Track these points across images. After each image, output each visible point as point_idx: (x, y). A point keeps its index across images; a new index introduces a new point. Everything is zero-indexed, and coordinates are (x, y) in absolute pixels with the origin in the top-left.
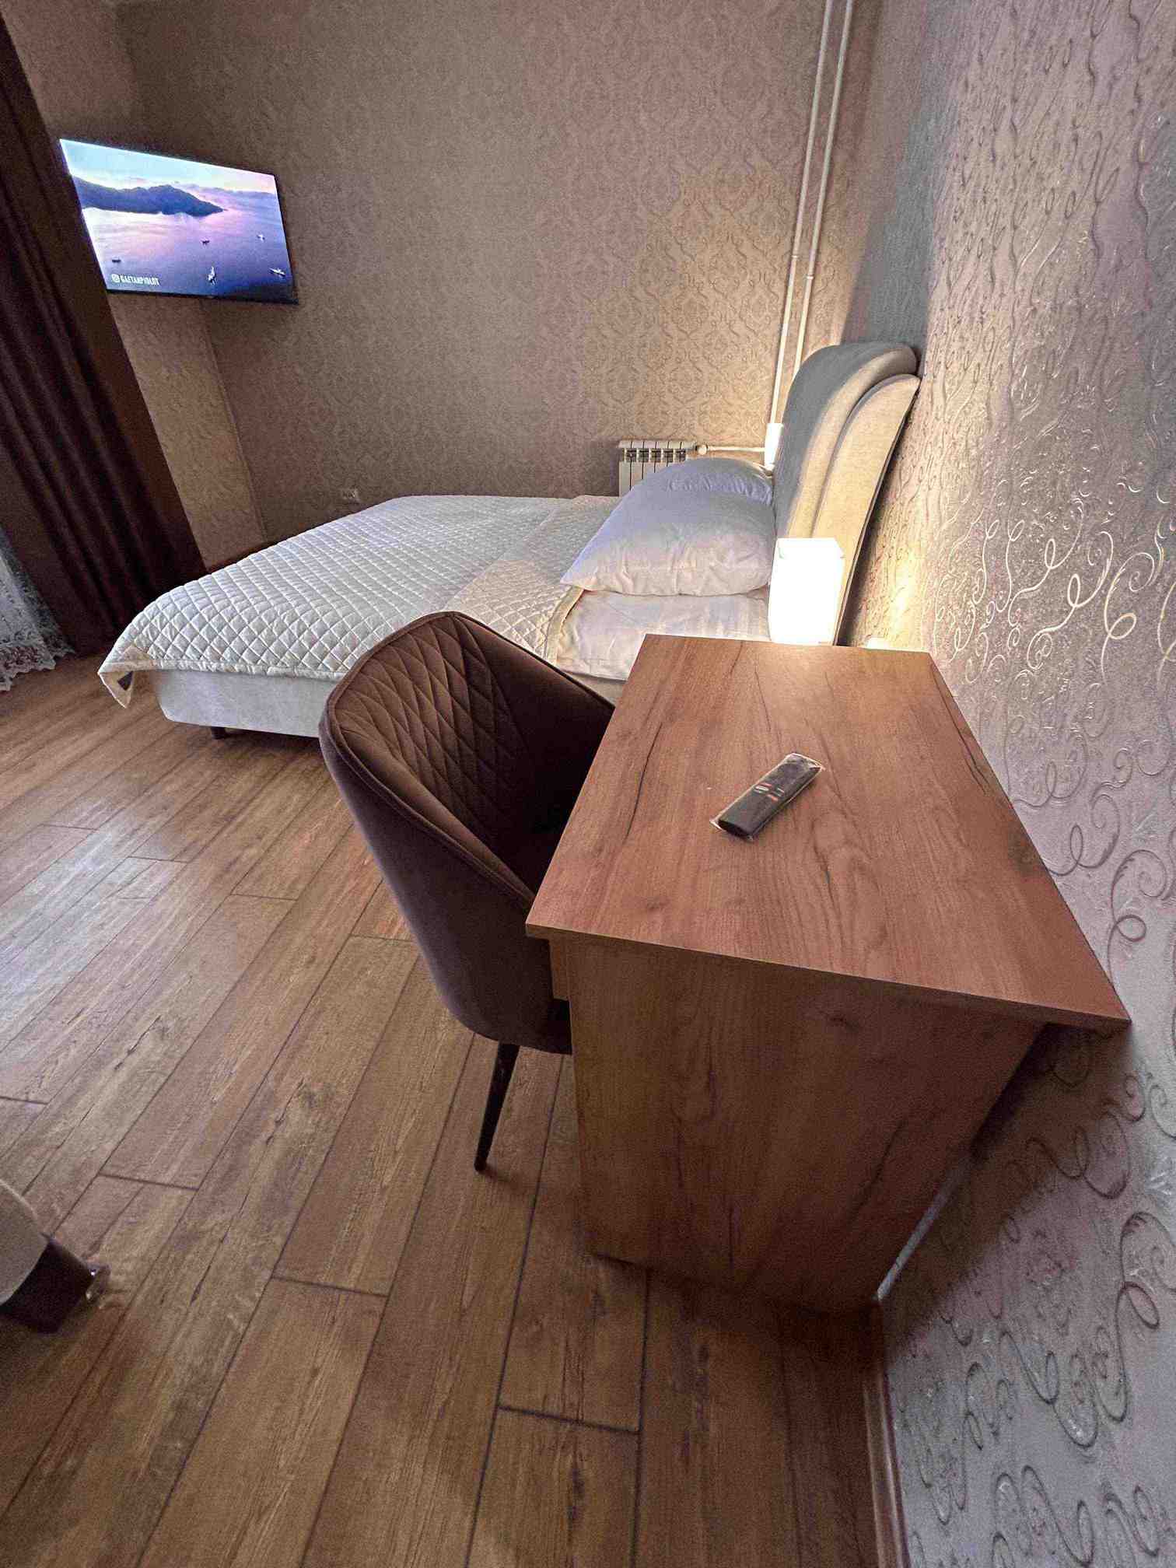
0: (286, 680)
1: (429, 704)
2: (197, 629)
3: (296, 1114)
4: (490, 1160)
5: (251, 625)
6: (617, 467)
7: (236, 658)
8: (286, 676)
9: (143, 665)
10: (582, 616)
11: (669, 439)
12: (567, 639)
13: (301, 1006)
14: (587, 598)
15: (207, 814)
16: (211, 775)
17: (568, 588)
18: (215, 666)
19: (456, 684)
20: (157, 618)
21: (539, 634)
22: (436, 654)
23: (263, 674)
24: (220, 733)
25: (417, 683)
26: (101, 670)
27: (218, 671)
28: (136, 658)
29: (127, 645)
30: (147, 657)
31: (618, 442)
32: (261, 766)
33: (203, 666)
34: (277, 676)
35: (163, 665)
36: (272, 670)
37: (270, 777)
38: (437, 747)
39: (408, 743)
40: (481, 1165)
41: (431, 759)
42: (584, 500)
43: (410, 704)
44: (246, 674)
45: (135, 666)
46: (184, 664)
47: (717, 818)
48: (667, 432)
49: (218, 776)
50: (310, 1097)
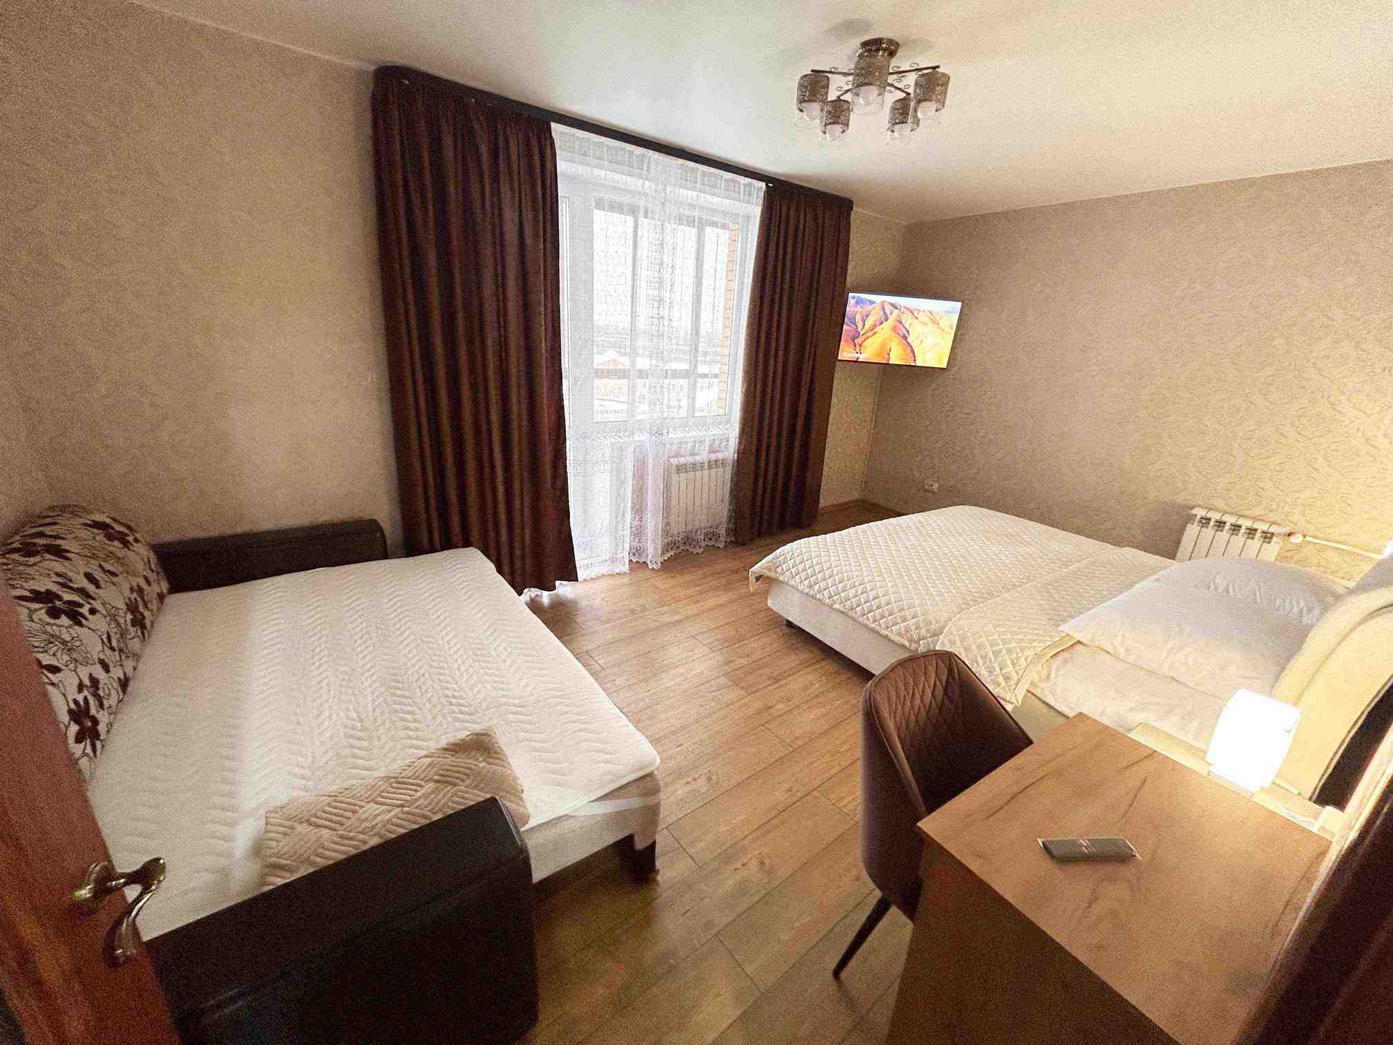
0: (842, 615)
1: (918, 696)
2: (807, 568)
3: (753, 865)
4: (843, 975)
5: (837, 577)
6: (1182, 531)
7: (820, 591)
8: (843, 612)
9: (772, 575)
10: (1065, 662)
11: (1256, 519)
12: (1045, 672)
13: (774, 813)
14: (1079, 647)
15: (767, 671)
16: (776, 647)
17: (1064, 634)
18: (807, 590)
19: (937, 690)
20: (790, 554)
21: (1023, 660)
22: (932, 670)
23: (831, 607)
24: (790, 624)
25: (916, 684)
26: (752, 569)
27: (807, 594)
28: (770, 570)
29: (769, 562)
30: (775, 571)
31: (1193, 508)
32: (804, 656)
33: (801, 587)
34: (837, 610)
35: (781, 578)
36: (836, 606)
37: (805, 665)
38: (913, 718)
39: (899, 712)
40: (837, 973)
41: (907, 724)
42: (1130, 553)
43: (908, 694)
44: (821, 602)
45: (768, 573)
46: (792, 582)
47: (1043, 840)
48: (1257, 511)
49: (779, 651)
50: (762, 863)
